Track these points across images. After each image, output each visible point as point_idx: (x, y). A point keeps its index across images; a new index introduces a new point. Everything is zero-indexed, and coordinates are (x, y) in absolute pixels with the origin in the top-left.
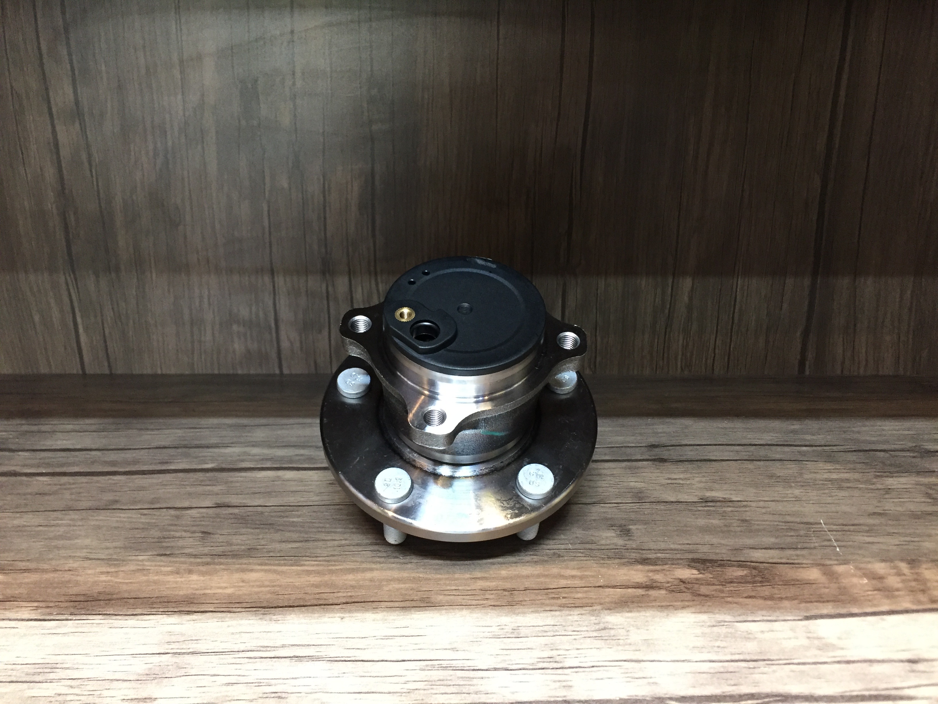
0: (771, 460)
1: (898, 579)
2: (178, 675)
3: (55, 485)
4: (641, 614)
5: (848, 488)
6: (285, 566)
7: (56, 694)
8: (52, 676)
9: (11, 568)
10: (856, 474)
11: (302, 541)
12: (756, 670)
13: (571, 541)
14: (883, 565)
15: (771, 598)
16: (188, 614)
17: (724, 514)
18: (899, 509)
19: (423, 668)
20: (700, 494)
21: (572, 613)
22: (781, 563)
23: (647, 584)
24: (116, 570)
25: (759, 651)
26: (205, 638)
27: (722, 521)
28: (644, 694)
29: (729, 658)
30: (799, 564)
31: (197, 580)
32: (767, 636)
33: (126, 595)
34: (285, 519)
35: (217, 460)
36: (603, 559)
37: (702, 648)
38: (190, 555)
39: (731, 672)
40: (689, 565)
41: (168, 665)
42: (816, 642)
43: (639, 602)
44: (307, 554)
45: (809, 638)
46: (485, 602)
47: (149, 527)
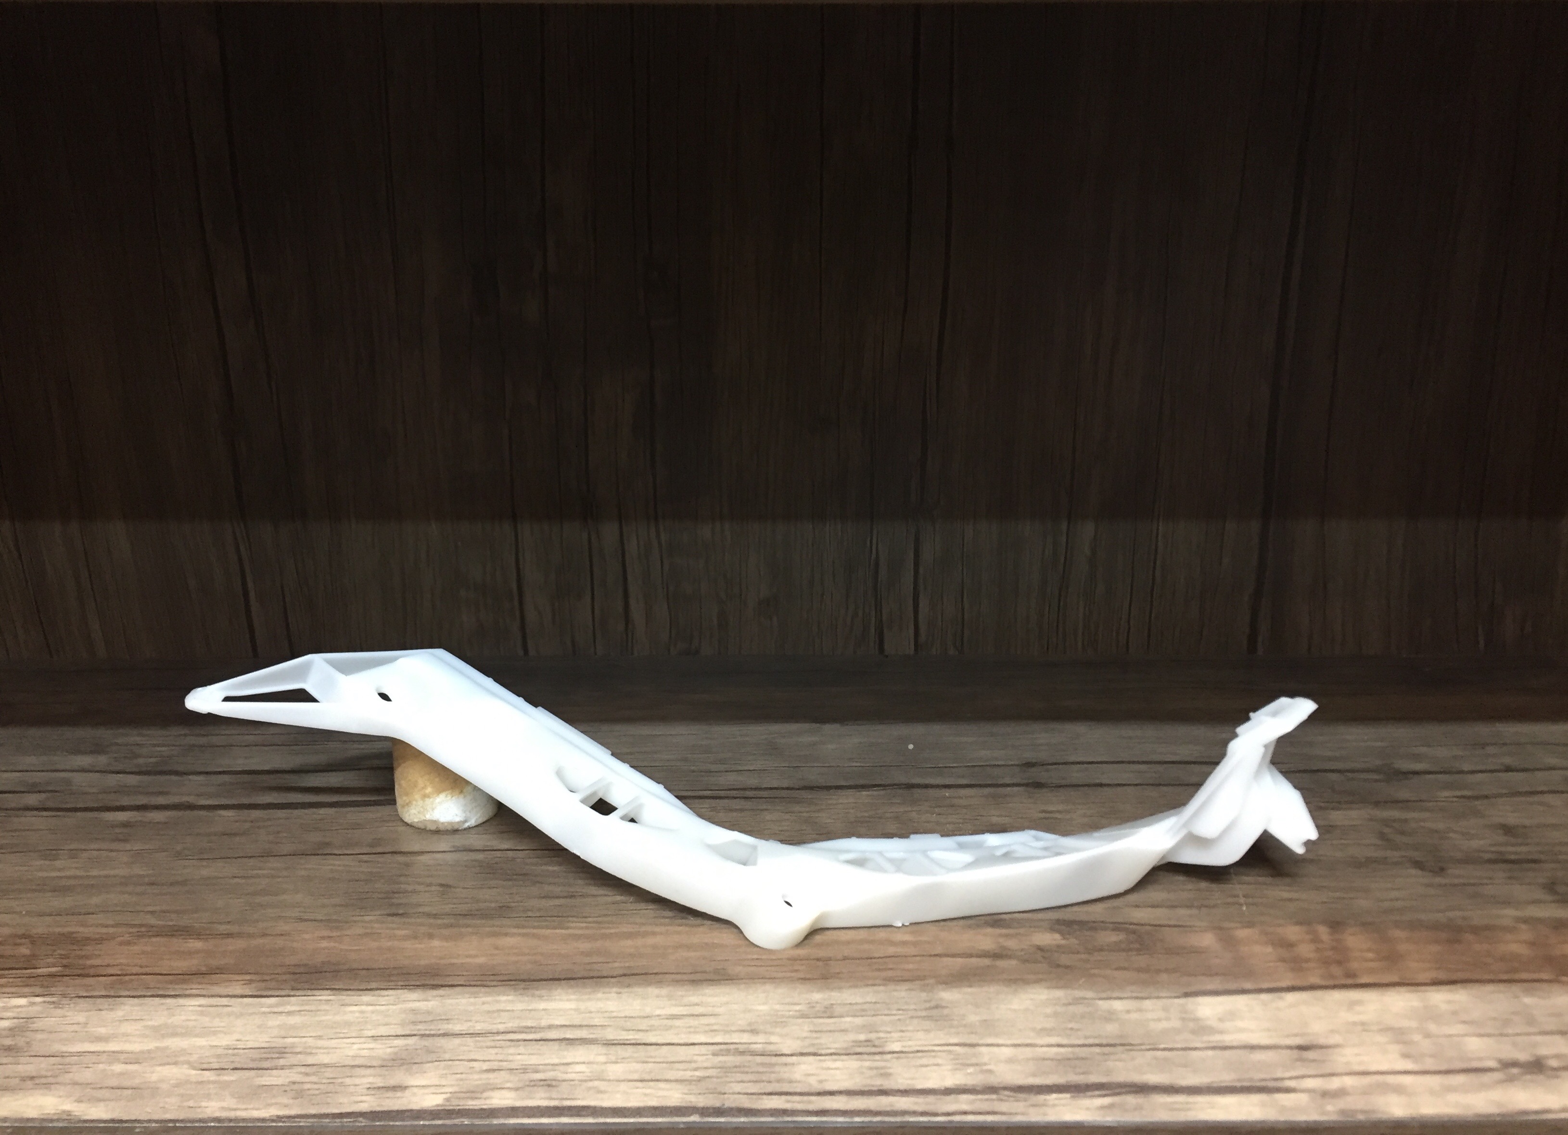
1: (1312, 947)
2: (430, 1059)
3: (245, 821)
4: (983, 989)
6: (548, 929)
7: (289, 1082)
8: (282, 1062)
9: (208, 932)
11: (566, 897)
12: (1112, 1057)
14: (1297, 929)
15: (1147, 970)
16: (433, 989)
19: (716, 1052)
21: (898, 988)
22: (1169, 926)
23: (996, 952)
24: (338, 934)
25: (1119, 1035)
26: (456, 1017)
29: (1082, 1042)
30: (1189, 927)
31: (440, 947)
32: (1134, 1016)
33: (355, 966)
37: (1051, 1030)
38: (429, 915)
39: (1083, 1059)
40: (1051, 929)
41: (417, 1049)
42: (1191, 1025)
43: (984, 974)
44: (573, 914)
46: (793, 974)
47: (372, 878)
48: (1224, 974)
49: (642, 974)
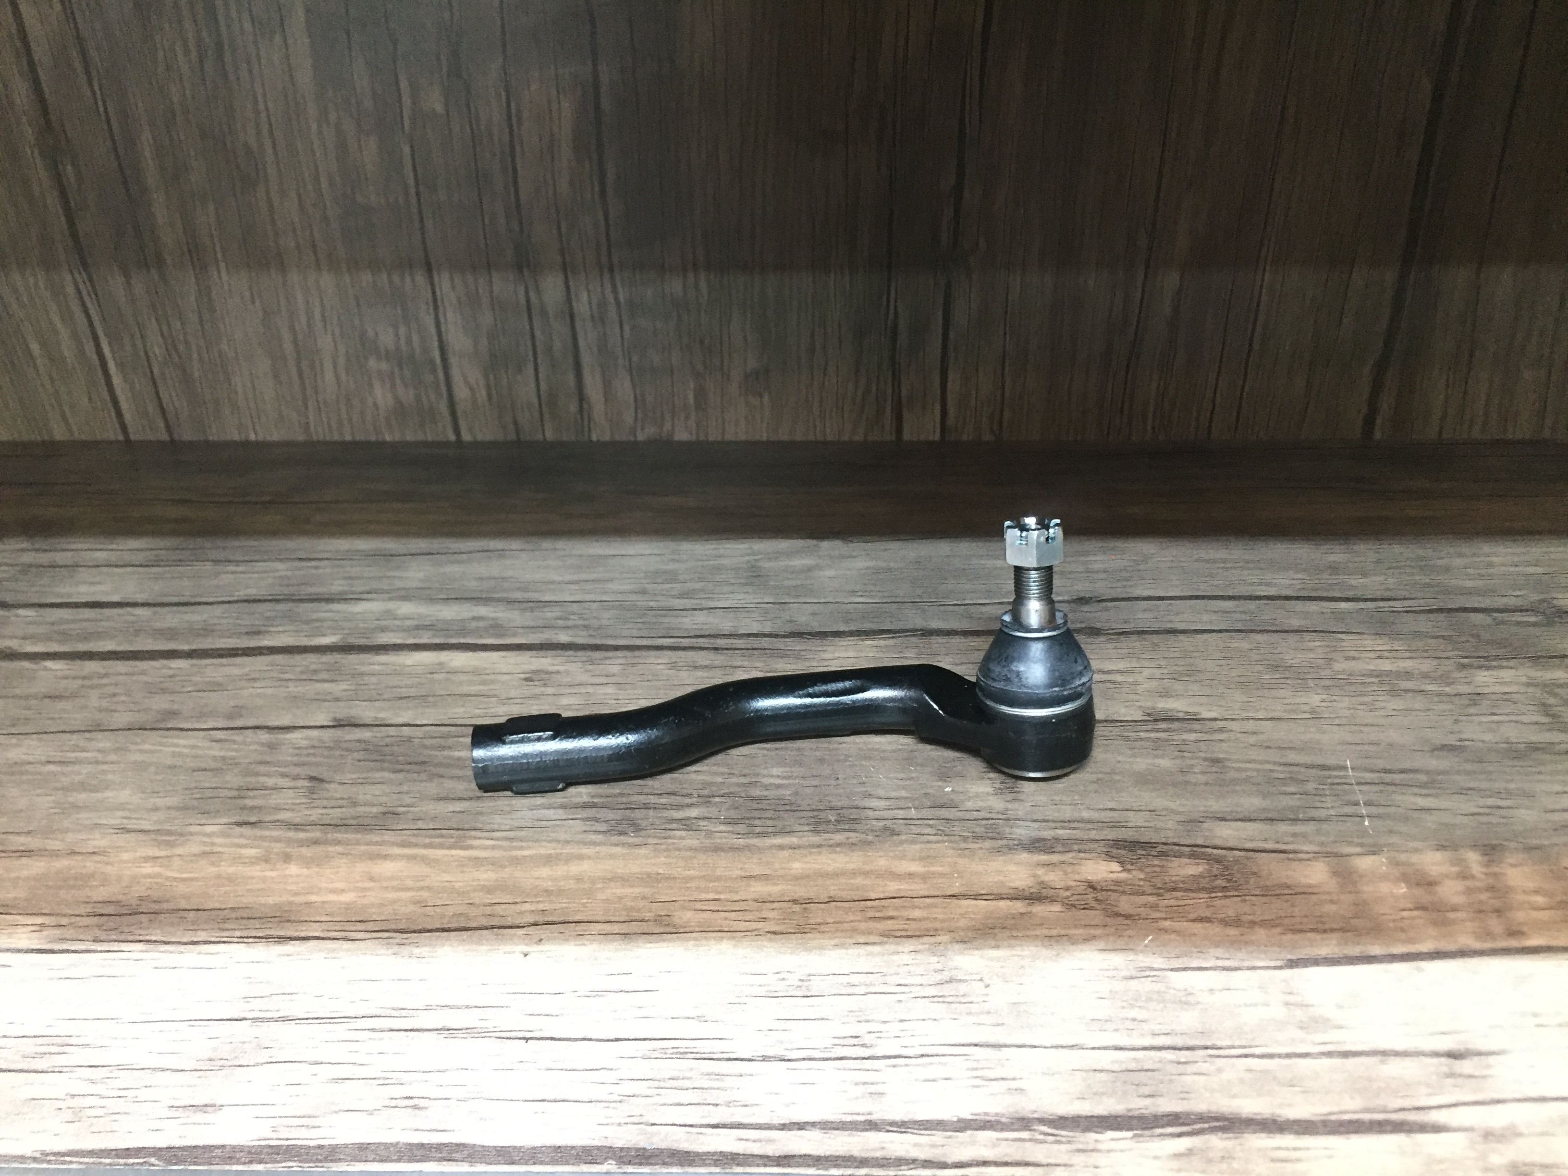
0: (1281, 631)
1: (1459, 886)
2: (259, 1060)
3: (75, 678)
4: (1014, 952)
5: (1406, 691)
6: (443, 848)
7: (67, 1095)
8: (61, 1060)
10: (1429, 661)
11: (471, 799)
12: (1190, 1068)
13: (917, 803)
14: (1439, 856)
15: (1237, 922)
16: (279, 942)
17: (1183, 747)
18: (1488, 737)
19: (648, 1054)
20: (1149, 704)
21: (900, 949)
22: (1264, 851)
23: (1032, 890)
24: (169, 853)
25: (1200, 1030)
26: (303, 989)
27: (1178, 762)
28: (999, 1110)
29: (1148, 1041)
30: (1295, 852)
31: (298, 876)
32: (1218, 999)
33: (183, 904)
34: (446, 753)
35: (343, 629)
36: (965, 839)
37: (1107, 1021)
38: (288, 825)
39: (1150, 1070)
40: (1107, 854)
41: (244, 1042)
42: (1299, 1013)
43: (1015, 927)
44: (479, 825)
45: (1287, 1004)
46: (760, 925)
47: (224, 767)
48: (1342, 930)
49: (560, 923)
